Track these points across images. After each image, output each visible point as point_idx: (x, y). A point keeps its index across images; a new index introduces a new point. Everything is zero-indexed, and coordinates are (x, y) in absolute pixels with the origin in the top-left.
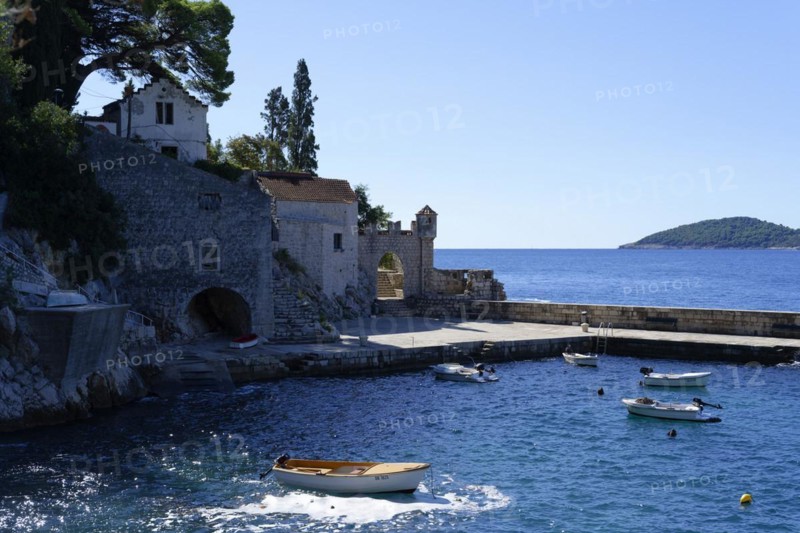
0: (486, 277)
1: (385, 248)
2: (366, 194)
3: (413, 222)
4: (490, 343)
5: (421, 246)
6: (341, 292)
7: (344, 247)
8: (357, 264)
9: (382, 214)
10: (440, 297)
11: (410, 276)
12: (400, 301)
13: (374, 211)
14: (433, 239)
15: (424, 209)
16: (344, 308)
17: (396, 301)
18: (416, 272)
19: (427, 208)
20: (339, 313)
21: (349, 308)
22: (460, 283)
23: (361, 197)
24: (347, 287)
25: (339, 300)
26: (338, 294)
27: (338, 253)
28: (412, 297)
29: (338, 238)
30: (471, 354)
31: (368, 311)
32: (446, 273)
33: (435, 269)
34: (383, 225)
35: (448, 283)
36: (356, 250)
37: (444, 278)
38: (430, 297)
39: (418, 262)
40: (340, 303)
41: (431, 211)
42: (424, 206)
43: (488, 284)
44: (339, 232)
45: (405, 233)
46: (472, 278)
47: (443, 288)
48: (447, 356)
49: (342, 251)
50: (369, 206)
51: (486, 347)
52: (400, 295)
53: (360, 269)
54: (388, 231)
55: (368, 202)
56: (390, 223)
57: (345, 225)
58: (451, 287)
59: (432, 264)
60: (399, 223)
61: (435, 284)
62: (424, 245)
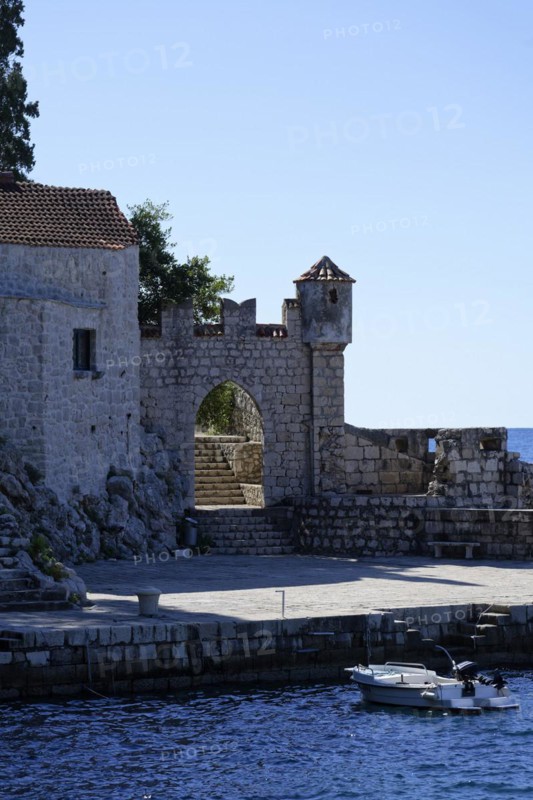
0: (487, 449)
1: (215, 372)
2: (163, 228)
3: (288, 301)
4: (496, 609)
5: (311, 367)
6: (93, 487)
7: (100, 366)
8: (136, 412)
9: (205, 279)
10: (361, 500)
11: (280, 447)
12: (255, 512)
13: (181, 271)
14: (342, 347)
15: (318, 267)
16: (102, 529)
17: (245, 511)
18: (300, 437)
19: (326, 263)
20: (89, 542)
21: (116, 530)
22: (417, 464)
23: (149, 236)
24: (112, 473)
25: (87, 506)
26: (85, 491)
27: (86, 381)
28: (286, 502)
29: (84, 341)
30: (443, 640)
31: (169, 537)
32: (379, 437)
33: (350, 429)
34: (208, 312)
35: (385, 465)
36: (133, 375)
37: (373, 451)
38: (335, 501)
39: (304, 409)
40: (93, 516)
41: (336, 271)
42: (317, 260)
43: (492, 465)
44: (88, 325)
45: (266, 331)
46: (448, 449)
47: (371, 478)
48: (376, 644)
49: (97, 376)
50: (168, 258)
51: (485, 620)
52: (255, 497)
53: (147, 425)
54: (221, 327)
55: (168, 250)
56: (228, 305)
57: (104, 307)
58: (394, 474)
59: (340, 414)
60: (250, 305)
61: (350, 468)
62: (318, 362)
